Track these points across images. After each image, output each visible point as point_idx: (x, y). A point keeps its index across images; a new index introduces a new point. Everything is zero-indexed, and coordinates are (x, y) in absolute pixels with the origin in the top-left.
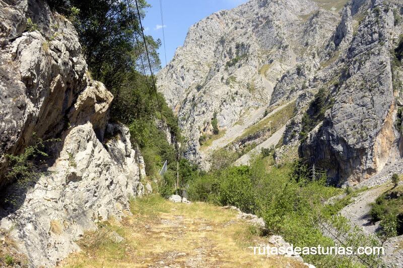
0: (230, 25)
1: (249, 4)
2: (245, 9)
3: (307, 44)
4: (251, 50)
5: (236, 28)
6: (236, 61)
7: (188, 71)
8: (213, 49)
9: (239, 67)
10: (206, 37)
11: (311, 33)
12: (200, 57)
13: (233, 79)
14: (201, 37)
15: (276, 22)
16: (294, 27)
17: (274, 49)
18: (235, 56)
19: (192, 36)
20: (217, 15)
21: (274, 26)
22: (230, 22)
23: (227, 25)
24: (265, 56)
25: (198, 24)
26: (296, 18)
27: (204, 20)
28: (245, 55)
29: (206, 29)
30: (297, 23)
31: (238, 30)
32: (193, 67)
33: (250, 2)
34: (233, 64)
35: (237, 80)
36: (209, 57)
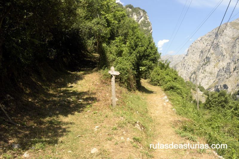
0: (205, 43)
1: (212, 32)
2: (211, 34)
3: (233, 52)
4: (211, 60)
5: (207, 46)
6: (206, 63)
7: (190, 66)
8: (199, 54)
9: (207, 66)
10: (195, 50)
11: (235, 47)
12: (194, 59)
13: (205, 70)
14: (194, 51)
15: (220, 46)
16: (230, 44)
17: (221, 56)
18: (206, 61)
19: (190, 51)
20: (199, 41)
21: (220, 47)
22: (205, 41)
23: (203, 43)
24: (217, 59)
25: (192, 46)
26: (231, 40)
27: (194, 43)
28: (209, 61)
29: (195, 47)
30: (231, 42)
31: (208, 46)
32: (192, 64)
33: (212, 31)
34: (205, 65)
35: (206, 71)
36: (198, 58)
